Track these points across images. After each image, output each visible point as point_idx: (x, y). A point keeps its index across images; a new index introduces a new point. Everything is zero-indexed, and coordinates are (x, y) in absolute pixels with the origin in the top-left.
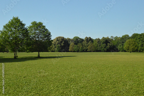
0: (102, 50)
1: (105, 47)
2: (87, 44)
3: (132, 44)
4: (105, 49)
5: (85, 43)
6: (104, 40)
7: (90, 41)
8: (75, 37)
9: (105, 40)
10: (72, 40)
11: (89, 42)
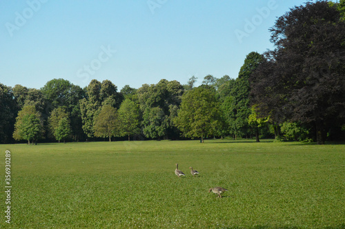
0: (147, 132)
1: (159, 123)
2: (96, 108)
3: (200, 109)
4: (157, 128)
5: (87, 107)
6: (156, 91)
7: (109, 98)
8: (50, 84)
9: (158, 93)
10: (35, 95)
11: (104, 103)
